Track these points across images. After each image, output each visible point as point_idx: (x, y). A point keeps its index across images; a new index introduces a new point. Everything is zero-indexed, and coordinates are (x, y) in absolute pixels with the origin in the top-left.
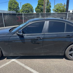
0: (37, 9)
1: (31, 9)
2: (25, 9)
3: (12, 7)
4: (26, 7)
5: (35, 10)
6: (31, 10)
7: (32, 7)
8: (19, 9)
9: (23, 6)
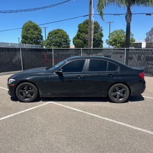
0: (77, 40)
1: (66, 39)
2: (54, 40)
3: (29, 36)
5: (73, 42)
6: (65, 42)
7: (67, 36)
8: (42, 38)
9: (49, 34)
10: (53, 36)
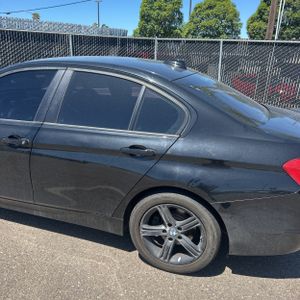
0: (256, 24)
1: (231, 21)
3: (154, 14)
4: (208, 15)
5: (248, 28)
7: (236, 15)
8: (180, 20)
9: (196, 9)
10: (204, 14)
